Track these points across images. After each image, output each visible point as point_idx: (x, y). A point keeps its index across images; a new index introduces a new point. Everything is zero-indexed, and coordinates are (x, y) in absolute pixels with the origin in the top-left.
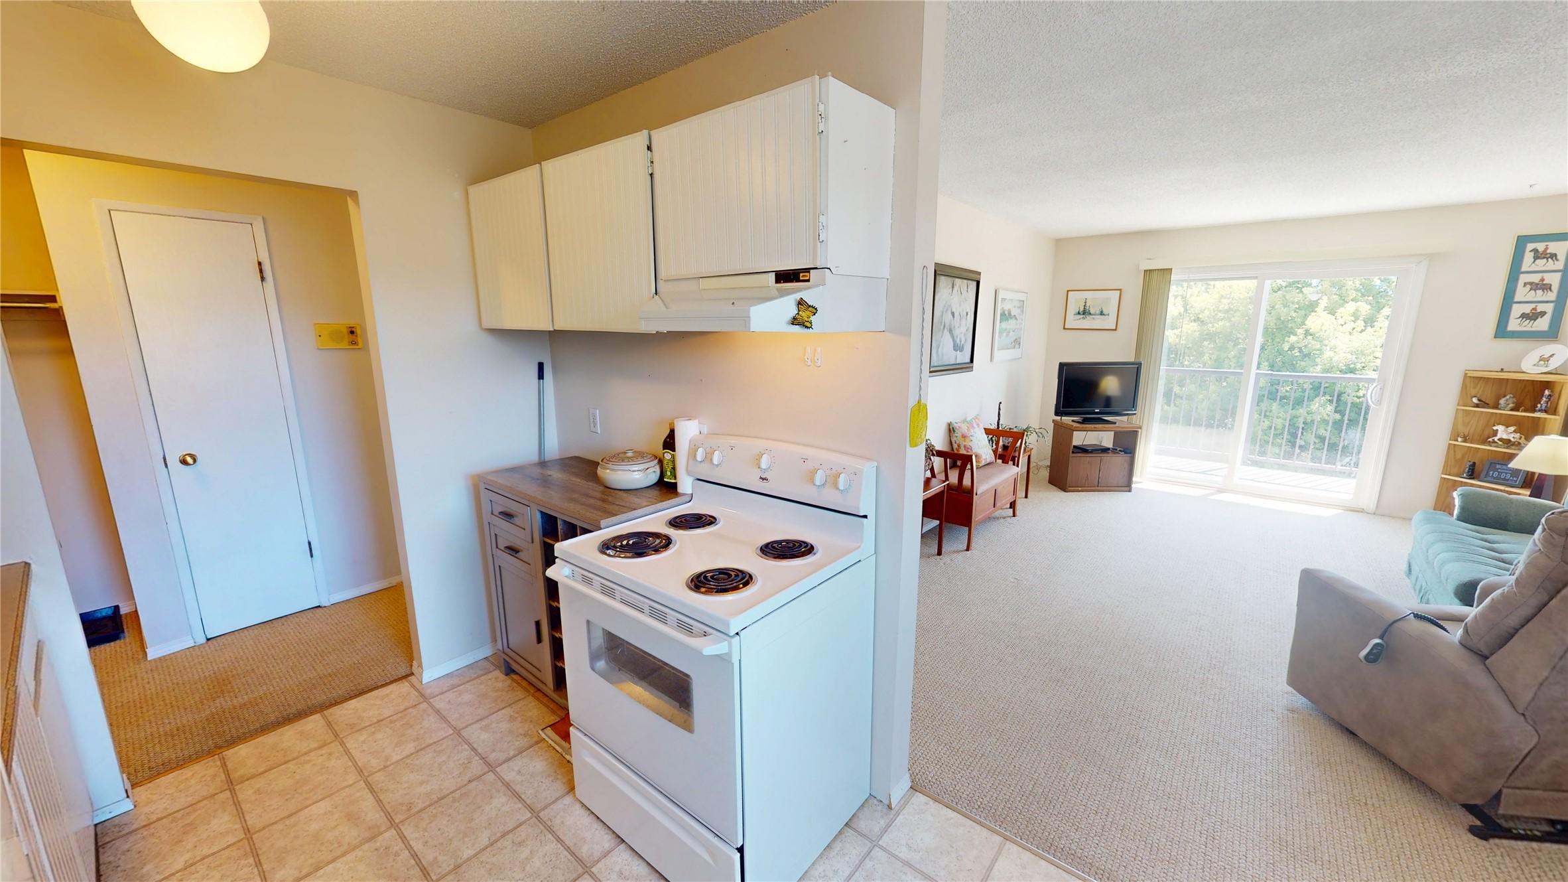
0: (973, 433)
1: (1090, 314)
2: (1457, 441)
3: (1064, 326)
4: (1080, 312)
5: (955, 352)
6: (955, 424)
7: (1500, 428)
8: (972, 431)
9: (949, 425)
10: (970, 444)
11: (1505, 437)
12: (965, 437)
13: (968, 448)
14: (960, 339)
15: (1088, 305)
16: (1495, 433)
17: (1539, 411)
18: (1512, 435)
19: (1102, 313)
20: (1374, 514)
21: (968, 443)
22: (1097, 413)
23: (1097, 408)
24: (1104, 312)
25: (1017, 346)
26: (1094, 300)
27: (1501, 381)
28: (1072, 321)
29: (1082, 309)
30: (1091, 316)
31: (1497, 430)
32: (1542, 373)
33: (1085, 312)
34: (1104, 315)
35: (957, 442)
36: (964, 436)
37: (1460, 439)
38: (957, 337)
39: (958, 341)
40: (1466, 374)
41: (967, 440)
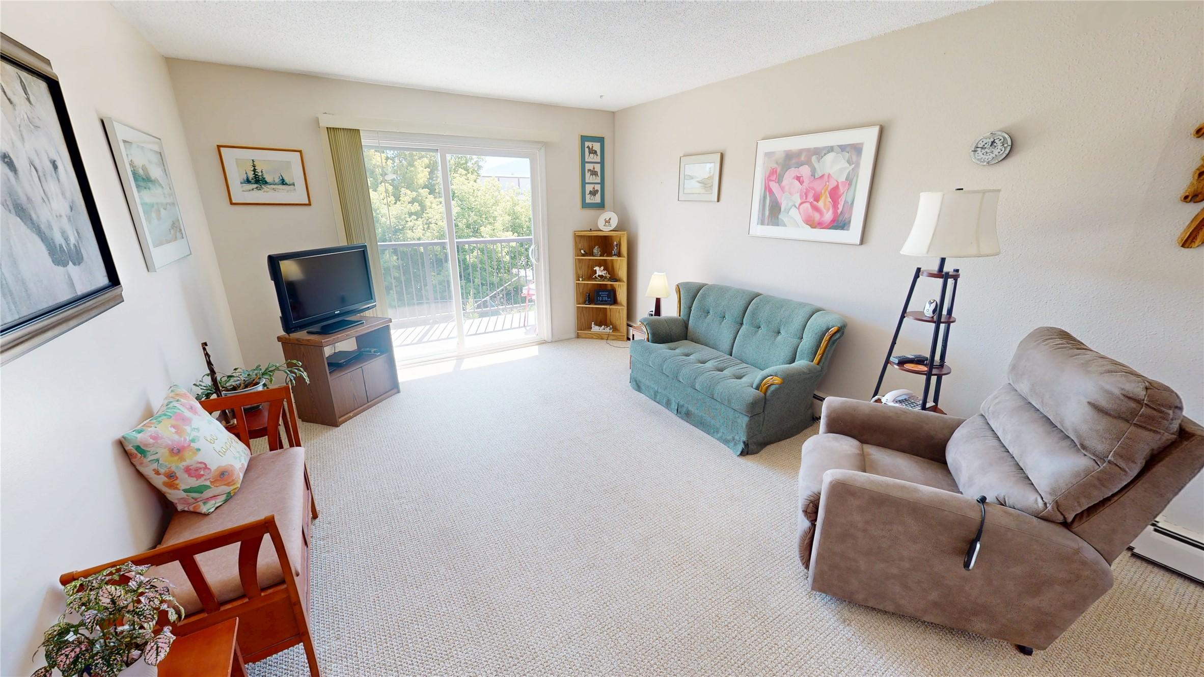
0: (194, 434)
1: (266, 183)
2: (579, 280)
3: (230, 199)
4: (250, 179)
5: (60, 269)
6: (139, 436)
7: (597, 268)
8: (188, 429)
9: (121, 444)
10: (199, 458)
11: (600, 274)
12: (179, 451)
13: (197, 470)
14: (63, 233)
15: (259, 169)
16: (595, 272)
17: (614, 255)
18: (603, 272)
19: (283, 182)
20: (552, 342)
21: (191, 460)
22: (338, 315)
23: (337, 309)
24: (287, 180)
25: (178, 234)
26: (267, 162)
27: (590, 238)
28: (241, 193)
29: (251, 175)
30: (268, 186)
31: (596, 270)
32: (611, 231)
33: (258, 180)
34: (286, 184)
35: (162, 471)
36: (177, 452)
37: (581, 279)
38: (50, 227)
39: (59, 239)
40: (575, 234)
41: (187, 454)
